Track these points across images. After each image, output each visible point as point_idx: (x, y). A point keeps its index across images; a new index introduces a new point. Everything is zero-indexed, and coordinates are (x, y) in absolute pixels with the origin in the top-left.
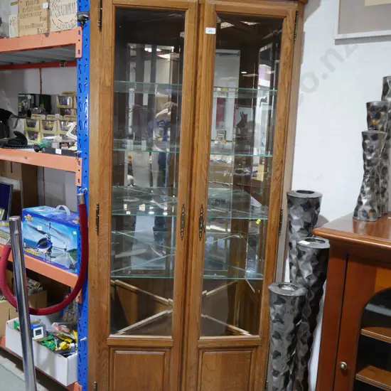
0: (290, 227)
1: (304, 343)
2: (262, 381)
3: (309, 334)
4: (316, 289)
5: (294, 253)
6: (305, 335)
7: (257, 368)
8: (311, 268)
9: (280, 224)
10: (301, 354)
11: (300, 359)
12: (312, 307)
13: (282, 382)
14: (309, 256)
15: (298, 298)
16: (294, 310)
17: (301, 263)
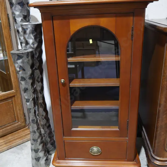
0: (15, 20)
1: (39, 82)
2: (22, 113)
3: (40, 76)
4: (39, 49)
5: (21, 36)
6: (38, 77)
7: (18, 108)
8: (33, 37)
9: (9, 23)
10: (39, 89)
11: (39, 91)
12: (38, 61)
13: (33, 104)
14: (30, 30)
15: (30, 53)
16: (29, 60)
17: (26, 36)
